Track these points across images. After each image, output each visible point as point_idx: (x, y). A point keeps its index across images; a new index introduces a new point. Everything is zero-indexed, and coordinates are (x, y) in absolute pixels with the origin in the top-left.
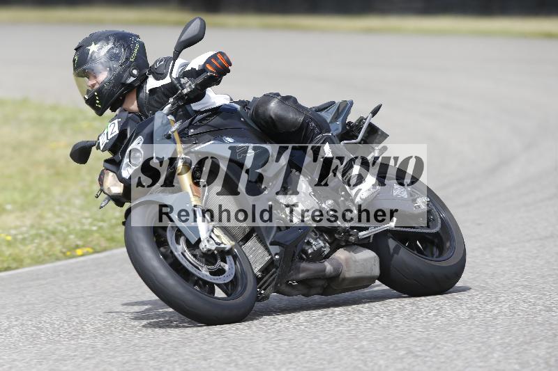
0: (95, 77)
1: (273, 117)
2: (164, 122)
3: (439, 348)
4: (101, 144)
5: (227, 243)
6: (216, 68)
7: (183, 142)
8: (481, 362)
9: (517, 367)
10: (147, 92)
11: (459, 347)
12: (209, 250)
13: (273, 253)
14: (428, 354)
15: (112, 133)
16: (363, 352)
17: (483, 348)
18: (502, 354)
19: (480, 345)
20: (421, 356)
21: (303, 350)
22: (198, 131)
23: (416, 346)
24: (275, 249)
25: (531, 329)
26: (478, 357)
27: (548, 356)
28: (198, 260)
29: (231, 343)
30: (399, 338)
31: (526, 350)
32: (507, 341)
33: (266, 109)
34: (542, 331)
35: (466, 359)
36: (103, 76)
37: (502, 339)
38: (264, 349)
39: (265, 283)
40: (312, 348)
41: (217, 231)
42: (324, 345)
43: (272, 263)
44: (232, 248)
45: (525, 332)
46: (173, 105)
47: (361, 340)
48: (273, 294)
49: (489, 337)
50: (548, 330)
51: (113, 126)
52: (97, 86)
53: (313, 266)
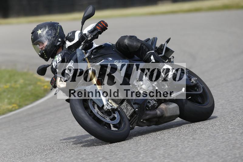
2: (81, 53)
3: (116, 155)
4: (54, 66)
5: (115, 106)
7: (90, 62)
8: (135, 159)
9: (151, 159)
11: (125, 153)
12: (108, 109)
13: (135, 108)
14: (112, 158)
16: (84, 160)
17: (136, 153)
18: (144, 155)
20: (109, 159)
23: (106, 155)
24: (135, 106)
26: (134, 157)
27: (164, 153)
30: (99, 152)
31: (154, 151)
32: (146, 149)
34: (161, 143)
35: (129, 158)
37: (144, 148)
39: (132, 122)
41: (110, 101)
43: (134, 112)
44: (117, 108)
45: (154, 144)
46: (83, 46)
47: (82, 155)
48: (136, 127)
49: (138, 148)
50: (163, 142)
51: (58, 57)
52: (44, 48)
53: (152, 112)
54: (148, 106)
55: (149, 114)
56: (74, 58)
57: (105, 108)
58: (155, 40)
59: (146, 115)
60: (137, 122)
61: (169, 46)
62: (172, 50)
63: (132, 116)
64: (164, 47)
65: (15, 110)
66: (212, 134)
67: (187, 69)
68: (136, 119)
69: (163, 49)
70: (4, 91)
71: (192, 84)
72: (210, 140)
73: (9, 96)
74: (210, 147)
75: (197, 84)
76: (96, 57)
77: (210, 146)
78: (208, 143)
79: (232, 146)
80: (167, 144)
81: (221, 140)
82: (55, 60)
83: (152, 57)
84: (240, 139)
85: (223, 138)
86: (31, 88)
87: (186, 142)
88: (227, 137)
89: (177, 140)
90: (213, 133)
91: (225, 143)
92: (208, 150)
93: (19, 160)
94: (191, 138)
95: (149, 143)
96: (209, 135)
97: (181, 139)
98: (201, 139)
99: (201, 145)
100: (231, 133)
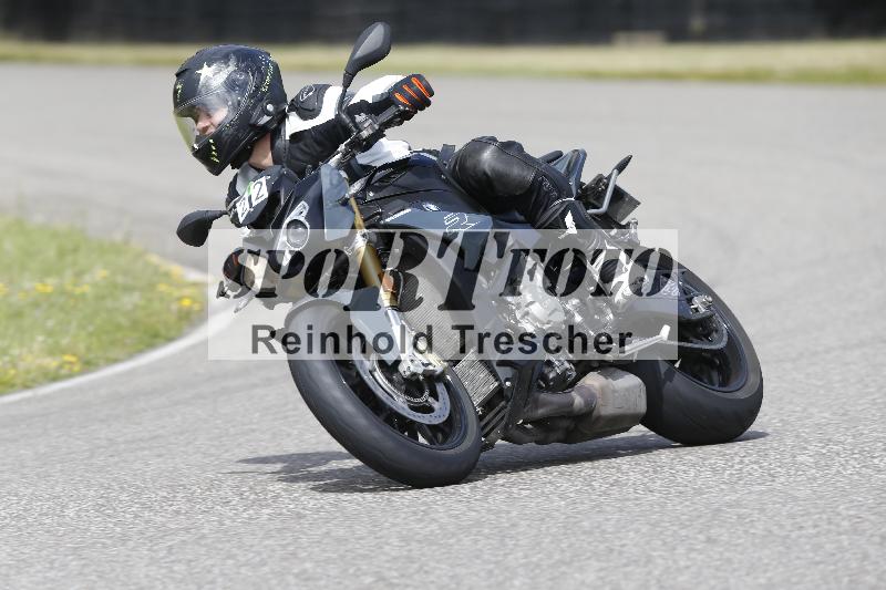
0: (209, 116)
1: (489, 173)
2: (335, 182)
3: (426, 572)
4: (239, 216)
5: (437, 364)
6: (410, 99)
7: (361, 212)
10: (288, 138)
11: (458, 570)
12: (414, 374)
13: (502, 378)
14: (409, 581)
15: (257, 198)
16: (307, 579)
17: (497, 572)
18: (527, 581)
19: (491, 566)
20: (397, 585)
21: (210, 577)
22: (381, 195)
23: (390, 569)
24: (504, 372)
25: (573, 539)
27: (599, 583)
29: (93, 567)
30: (364, 557)
31: (564, 573)
32: (534, 559)
33: (479, 161)
34: (589, 543)
36: (221, 115)
37: (526, 557)
38: (147, 576)
39: (487, 424)
40: (225, 575)
42: (243, 570)
43: (499, 393)
44: (443, 373)
45: (563, 545)
46: (344, 155)
47: (303, 561)
48: (499, 442)
49: (506, 555)
50: (600, 542)
51: (258, 186)
52: (212, 130)
53: (556, 399)
54: (544, 377)
55: (544, 404)
56: (311, 193)
57: (402, 368)
58: (578, 159)
59: (537, 404)
60: (507, 425)
61: (623, 182)
62: (632, 199)
63: (489, 404)
64: (607, 186)
65: (71, 376)
66: (775, 529)
67: (680, 266)
68: (501, 415)
69: (605, 191)
70: (36, 305)
71: (695, 317)
72: (768, 552)
73: (50, 323)
74: (769, 575)
75: (711, 316)
76: (385, 198)
77: (766, 571)
78: (760, 559)
79: (846, 579)
80: (611, 550)
81: (811, 555)
82: (246, 195)
83: (569, 219)
84: (879, 557)
85: (817, 548)
86: (130, 300)
87: (681, 550)
88: (834, 546)
89: (648, 538)
90: (781, 527)
91: (821, 566)
92: (761, 586)
93: (71, 557)
94: (701, 537)
95: (547, 540)
96: (765, 533)
97: (662, 537)
98: (737, 545)
99: (736, 566)
100: (846, 532)
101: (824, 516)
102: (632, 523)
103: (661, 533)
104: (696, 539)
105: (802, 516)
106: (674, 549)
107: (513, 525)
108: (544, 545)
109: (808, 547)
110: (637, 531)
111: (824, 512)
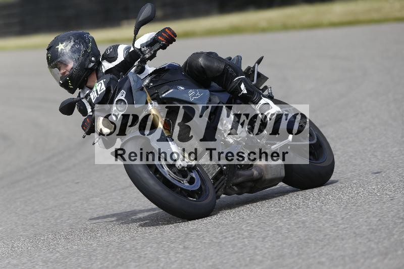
0: (65, 67)
2: (136, 80)
6: (166, 39)
12: (183, 167)
13: (222, 166)
25: (122, 254)
28: (178, 176)
32: (105, 265)
34: (130, 255)
37: (101, 264)
43: (221, 172)
44: (195, 166)
45: (118, 257)
49: (92, 264)
50: (135, 254)
51: (100, 85)
52: (67, 73)
53: (246, 173)
56: (126, 86)
57: (177, 165)
60: (225, 187)
62: (265, 76)
63: (216, 178)
64: (253, 71)
66: (215, 240)
68: (222, 182)
69: (251, 74)
72: (212, 250)
74: (213, 260)
76: (158, 85)
77: (212, 259)
78: (208, 254)
79: (248, 259)
80: (140, 257)
81: (231, 249)
82: (94, 89)
83: (243, 86)
84: (262, 247)
85: (234, 246)
87: (172, 254)
88: (241, 244)
89: (157, 250)
90: (217, 238)
91: (236, 254)
92: (210, 266)
94: (181, 247)
95: (111, 255)
96: (210, 242)
97: (163, 248)
98: (198, 249)
99: (198, 258)
100: (246, 238)
101: (236, 231)
102: (149, 243)
103: (162, 246)
104: (178, 247)
105: (226, 232)
106: (169, 253)
107: (94, 250)
108: (109, 258)
109: (230, 246)
110: (151, 247)
111: (236, 229)
